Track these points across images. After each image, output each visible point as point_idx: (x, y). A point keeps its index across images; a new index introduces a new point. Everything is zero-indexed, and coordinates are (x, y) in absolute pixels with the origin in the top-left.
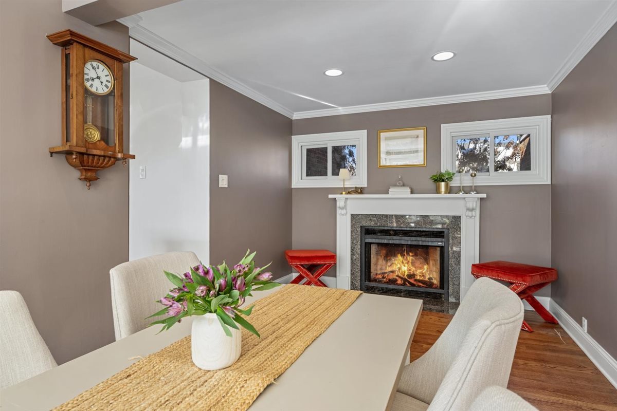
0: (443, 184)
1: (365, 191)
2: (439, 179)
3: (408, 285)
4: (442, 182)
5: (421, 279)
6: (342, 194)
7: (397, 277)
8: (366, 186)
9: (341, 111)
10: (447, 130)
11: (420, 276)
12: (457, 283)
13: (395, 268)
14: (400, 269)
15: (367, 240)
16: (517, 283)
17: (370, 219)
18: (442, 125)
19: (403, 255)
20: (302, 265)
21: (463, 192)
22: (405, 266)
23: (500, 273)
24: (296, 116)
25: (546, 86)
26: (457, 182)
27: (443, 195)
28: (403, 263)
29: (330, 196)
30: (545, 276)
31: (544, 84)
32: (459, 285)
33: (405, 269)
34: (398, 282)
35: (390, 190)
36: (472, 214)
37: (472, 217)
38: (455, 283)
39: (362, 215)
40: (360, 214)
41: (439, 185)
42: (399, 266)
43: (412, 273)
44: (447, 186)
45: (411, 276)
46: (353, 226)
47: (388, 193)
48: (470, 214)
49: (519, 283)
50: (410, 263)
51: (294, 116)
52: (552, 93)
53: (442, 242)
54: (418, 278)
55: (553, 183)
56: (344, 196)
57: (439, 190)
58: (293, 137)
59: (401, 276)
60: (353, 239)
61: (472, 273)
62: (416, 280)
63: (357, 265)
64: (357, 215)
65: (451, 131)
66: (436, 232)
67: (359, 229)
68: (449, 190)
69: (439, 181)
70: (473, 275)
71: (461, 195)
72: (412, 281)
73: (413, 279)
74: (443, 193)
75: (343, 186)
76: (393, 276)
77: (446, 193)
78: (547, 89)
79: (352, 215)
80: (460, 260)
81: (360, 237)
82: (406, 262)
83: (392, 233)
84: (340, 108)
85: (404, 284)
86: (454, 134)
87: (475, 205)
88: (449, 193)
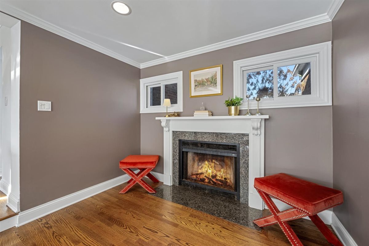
0: (233, 108)
1: (182, 115)
2: (231, 103)
3: (212, 183)
4: (233, 106)
5: (220, 179)
6: (165, 117)
7: (205, 177)
8: (182, 111)
9: (167, 59)
10: (238, 65)
11: (219, 177)
12: (246, 188)
13: (204, 170)
14: (207, 171)
15: (184, 150)
16: (298, 208)
17: (185, 135)
18: (234, 62)
19: (208, 161)
20: (129, 169)
21: (250, 114)
22: (210, 169)
23: (279, 193)
24: (142, 66)
25: (326, 14)
26: (246, 106)
27: (233, 117)
28: (208, 167)
29: (157, 118)
30: (331, 201)
31: (325, 12)
32: (248, 190)
33: (210, 171)
34: (206, 181)
35: (195, 113)
36: (258, 133)
37: (258, 134)
38: (245, 188)
39: (179, 131)
40: (178, 131)
41: (230, 108)
42: (206, 169)
43: (214, 175)
44: (236, 109)
45: (214, 176)
46: (174, 139)
47: (193, 116)
48: (256, 132)
49: (300, 210)
50: (213, 168)
51: (141, 66)
52: (333, 20)
53: (235, 154)
54: (218, 178)
55: (334, 104)
56: (167, 118)
57: (230, 113)
58: (140, 80)
59: (208, 176)
60: (174, 148)
61: (254, 186)
62: (217, 180)
63: (177, 167)
64: (177, 132)
65: (241, 66)
66: (230, 145)
67: (178, 142)
68: (240, 113)
69: (231, 105)
70: (256, 188)
71: (248, 116)
72: (214, 180)
73: (215, 179)
74: (233, 115)
75: (166, 112)
76: (202, 177)
77: (235, 115)
78: (327, 17)
79: (173, 132)
80: (248, 170)
81: (178, 147)
82: (211, 166)
83: (199, 145)
84: (166, 57)
85: (209, 182)
86: (243, 69)
87: (259, 125)
88: (239, 115)
